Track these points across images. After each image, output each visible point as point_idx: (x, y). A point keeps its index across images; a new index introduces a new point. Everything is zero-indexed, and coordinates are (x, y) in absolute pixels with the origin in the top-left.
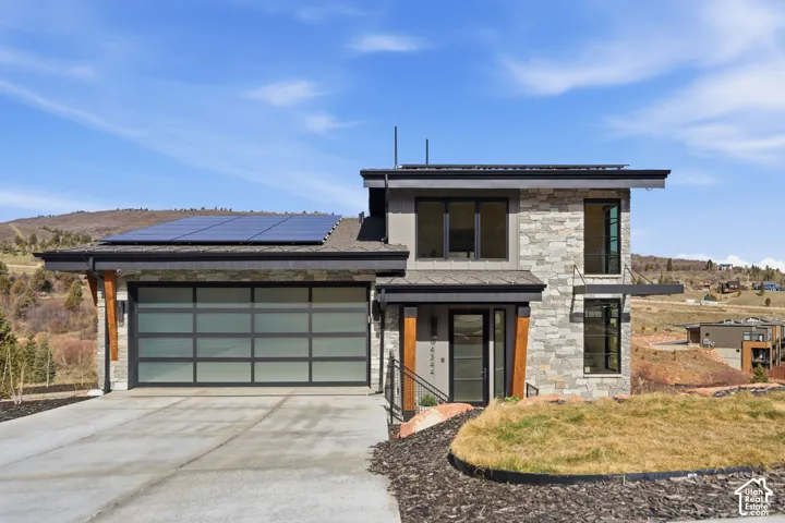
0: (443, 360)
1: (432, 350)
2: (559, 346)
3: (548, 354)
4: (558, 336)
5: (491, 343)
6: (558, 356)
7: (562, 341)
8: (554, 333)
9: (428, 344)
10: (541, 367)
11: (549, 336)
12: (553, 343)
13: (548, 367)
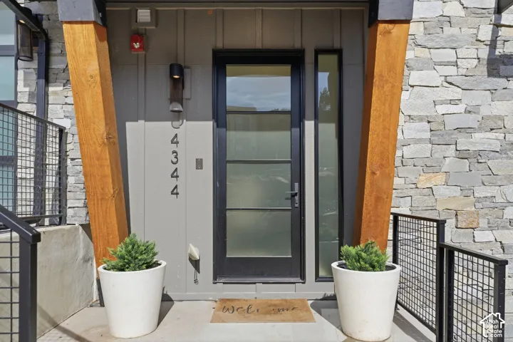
0: (199, 164)
1: (175, 141)
2: (467, 130)
3: (440, 151)
4: (461, 108)
5: (309, 125)
6: (462, 155)
7: (471, 121)
8: (451, 102)
9: (164, 128)
10: (424, 182)
11: (441, 109)
12: (451, 123)
13: (440, 178)
